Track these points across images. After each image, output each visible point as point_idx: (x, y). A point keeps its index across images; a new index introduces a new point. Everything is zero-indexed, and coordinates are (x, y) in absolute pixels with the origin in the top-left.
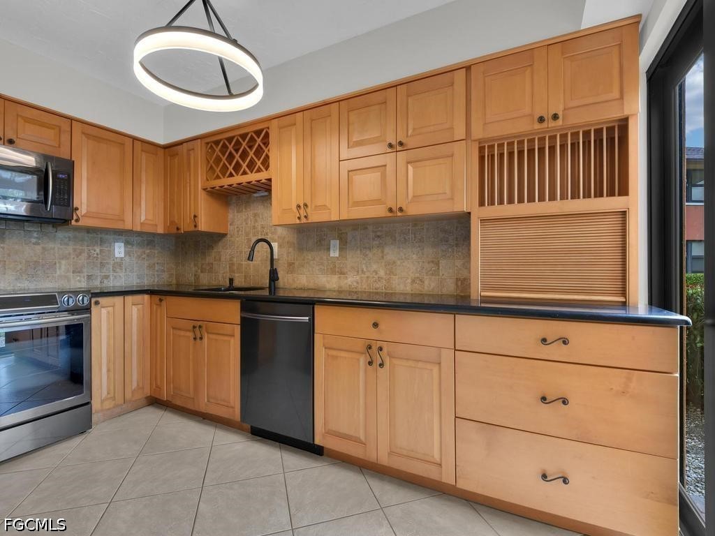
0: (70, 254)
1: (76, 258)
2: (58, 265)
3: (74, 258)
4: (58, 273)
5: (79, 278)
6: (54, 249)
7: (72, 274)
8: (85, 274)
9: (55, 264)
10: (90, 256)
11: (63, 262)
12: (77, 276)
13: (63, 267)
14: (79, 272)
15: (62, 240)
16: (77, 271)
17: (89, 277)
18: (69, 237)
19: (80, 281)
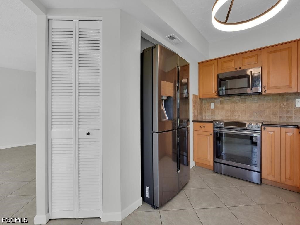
0: (270, 106)
1: (273, 108)
2: (265, 111)
3: (272, 108)
4: (265, 114)
5: (275, 117)
6: (263, 104)
7: (271, 115)
8: (278, 115)
9: (264, 110)
10: (281, 107)
11: (267, 110)
12: (274, 116)
13: (267, 112)
14: (275, 114)
15: (267, 101)
16: (274, 114)
17: (280, 117)
18: (270, 99)
19: (275, 119)
